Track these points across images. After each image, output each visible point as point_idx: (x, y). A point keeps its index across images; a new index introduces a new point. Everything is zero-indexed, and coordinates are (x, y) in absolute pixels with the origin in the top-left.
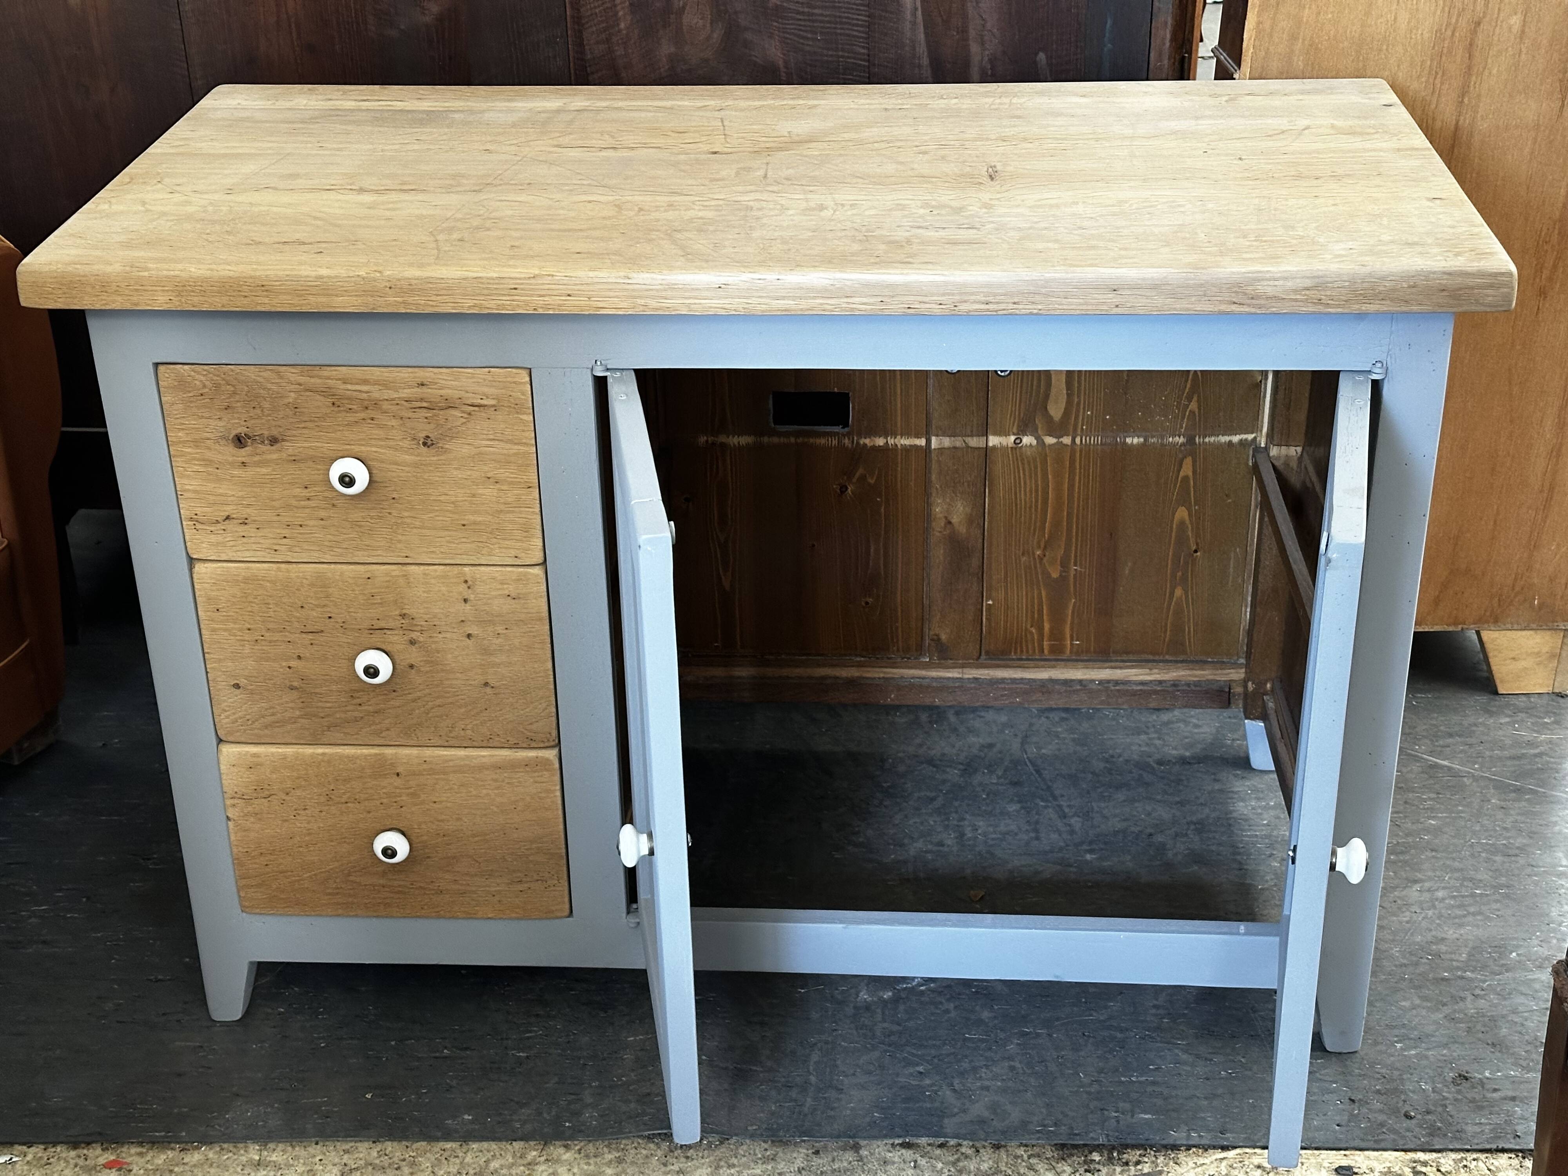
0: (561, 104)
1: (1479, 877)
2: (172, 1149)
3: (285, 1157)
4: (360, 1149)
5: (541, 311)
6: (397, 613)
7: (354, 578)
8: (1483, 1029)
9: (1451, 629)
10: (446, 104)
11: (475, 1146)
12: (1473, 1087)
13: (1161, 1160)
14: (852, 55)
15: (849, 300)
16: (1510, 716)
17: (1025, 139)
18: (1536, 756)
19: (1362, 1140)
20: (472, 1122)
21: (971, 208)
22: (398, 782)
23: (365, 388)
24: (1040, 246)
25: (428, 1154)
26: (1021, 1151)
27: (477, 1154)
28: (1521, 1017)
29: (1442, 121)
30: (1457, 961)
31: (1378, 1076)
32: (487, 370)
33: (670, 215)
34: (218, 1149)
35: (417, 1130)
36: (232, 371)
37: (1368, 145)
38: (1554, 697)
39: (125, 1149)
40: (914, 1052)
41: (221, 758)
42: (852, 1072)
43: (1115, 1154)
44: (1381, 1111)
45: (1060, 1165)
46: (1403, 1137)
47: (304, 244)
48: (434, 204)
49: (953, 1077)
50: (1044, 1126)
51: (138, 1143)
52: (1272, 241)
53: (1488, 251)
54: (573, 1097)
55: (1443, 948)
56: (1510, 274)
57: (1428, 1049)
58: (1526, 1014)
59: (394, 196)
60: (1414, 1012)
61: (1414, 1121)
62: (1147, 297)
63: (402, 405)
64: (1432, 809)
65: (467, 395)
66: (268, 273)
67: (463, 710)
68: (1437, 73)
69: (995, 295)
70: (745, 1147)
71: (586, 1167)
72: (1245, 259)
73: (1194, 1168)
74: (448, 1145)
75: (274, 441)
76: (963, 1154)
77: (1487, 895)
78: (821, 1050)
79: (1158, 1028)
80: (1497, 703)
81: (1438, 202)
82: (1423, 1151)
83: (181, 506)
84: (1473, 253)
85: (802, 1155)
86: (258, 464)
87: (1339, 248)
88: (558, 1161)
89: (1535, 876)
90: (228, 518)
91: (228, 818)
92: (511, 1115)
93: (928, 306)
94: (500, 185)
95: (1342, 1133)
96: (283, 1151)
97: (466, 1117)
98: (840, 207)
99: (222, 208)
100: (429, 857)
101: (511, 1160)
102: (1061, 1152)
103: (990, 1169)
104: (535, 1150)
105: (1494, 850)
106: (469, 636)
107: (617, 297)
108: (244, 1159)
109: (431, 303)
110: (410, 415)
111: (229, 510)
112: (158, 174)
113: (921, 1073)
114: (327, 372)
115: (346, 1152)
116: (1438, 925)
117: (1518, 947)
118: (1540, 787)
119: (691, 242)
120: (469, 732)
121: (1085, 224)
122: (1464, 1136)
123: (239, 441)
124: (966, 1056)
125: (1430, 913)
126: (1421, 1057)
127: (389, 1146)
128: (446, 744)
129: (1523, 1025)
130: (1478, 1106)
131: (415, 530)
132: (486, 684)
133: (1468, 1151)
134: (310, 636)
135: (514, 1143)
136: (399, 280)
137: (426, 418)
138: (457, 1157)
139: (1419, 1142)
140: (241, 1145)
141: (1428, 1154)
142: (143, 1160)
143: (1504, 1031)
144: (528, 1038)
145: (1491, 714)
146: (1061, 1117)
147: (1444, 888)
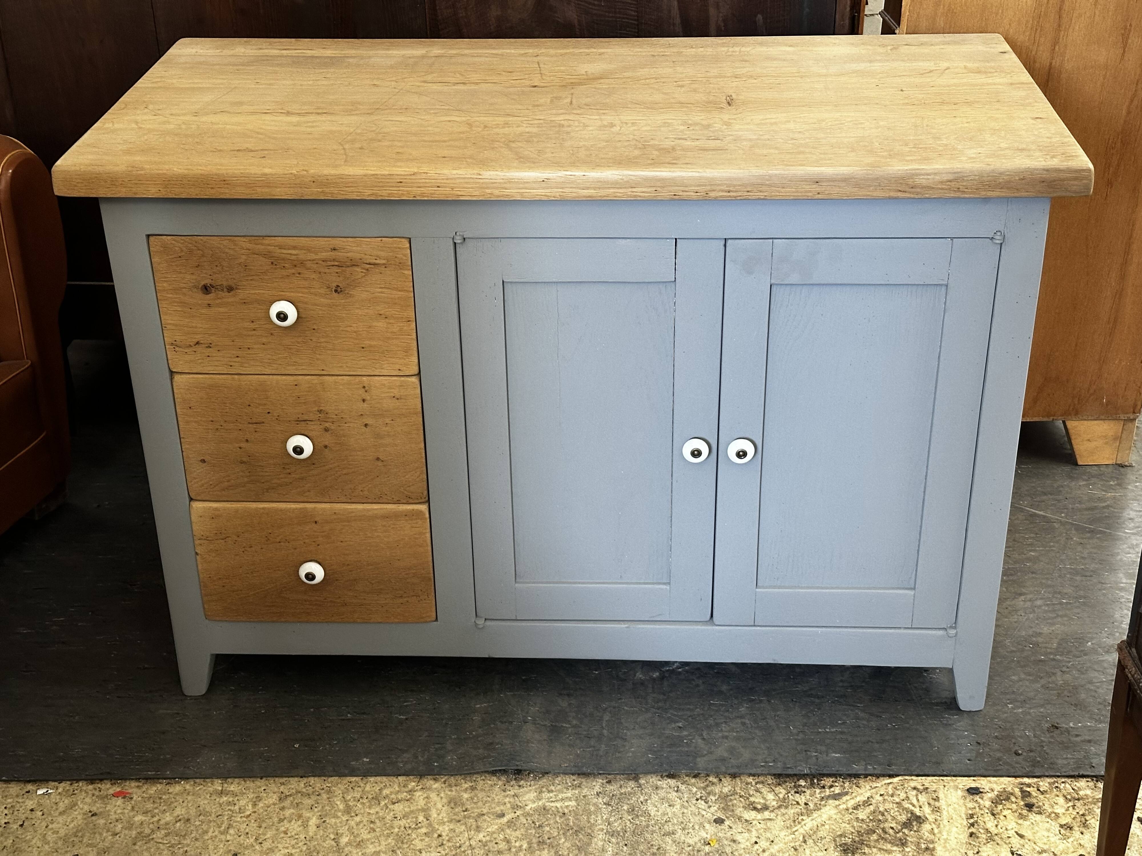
0: (424, 52)
1: (1065, 591)
2: (162, 783)
3: (240, 788)
4: (292, 782)
5: (418, 198)
6: (316, 409)
7: (286, 385)
8: (1069, 695)
9: (1045, 419)
10: (343, 52)
11: (372, 779)
12: (1062, 733)
13: (847, 784)
14: (625, 16)
15: (634, 190)
16: (1087, 480)
17: (751, 77)
18: (1104, 507)
19: (986, 770)
20: (369, 763)
21: (715, 125)
22: (316, 527)
23: (294, 252)
24: (765, 152)
25: (339, 785)
26: (750, 780)
27: (374, 785)
28: (1096, 686)
29: (1040, 63)
30: (1051, 648)
31: (997, 726)
32: (380, 239)
33: (506, 130)
34: (192, 783)
35: (331, 769)
36: (202, 240)
37: (990, 81)
38: (1117, 467)
39: (127, 783)
40: (676, 713)
41: (192, 512)
42: (632, 727)
43: (815, 781)
44: (999, 750)
45: (777, 789)
46: (1013, 768)
47: (252, 151)
48: (340, 123)
49: (702, 730)
50: (766, 762)
51: (136, 779)
52: (926, 148)
53: (1074, 154)
54: (439, 746)
55: (1040, 640)
56: (1089, 170)
57: (1030, 708)
58: (1098, 684)
59: (312, 118)
60: (1021, 683)
61: (1021, 757)
62: (839, 187)
63: (320, 264)
64: (1031, 545)
65: (367, 257)
66: (229, 171)
67: (362, 477)
68: (1036, 29)
69: (734, 186)
70: (559, 779)
71: (449, 793)
72: (907, 161)
73: (870, 790)
74: (353, 779)
75: (230, 289)
76: (710, 782)
77: (1070, 603)
78: (610, 712)
79: (844, 696)
80: (1077, 471)
81: (1038, 120)
82: (1028, 777)
83: (165, 335)
84: (1064, 156)
85: (599, 784)
86: (219, 305)
87: (972, 153)
88: (430, 789)
89: (1104, 590)
90: (198, 343)
91: (197, 554)
92: (396, 758)
93: (688, 194)
94: (386, 109)
95: (971, 765)
96: (238, 784)
97: (365, 760)
98: (624, 125)
99: (193, 126)
100: (337, 580)
101: (397, 789)
102: (778, 780)
103: (730, 791)
104: (414, 782)
105: (1076, 572)
106: (366, 425)
107: (472, 188)
108: (211, 789)
109: (342, 192)
110: (327, 271)
111: (198, 338)
112: (144, 102)
113: (680, 727)
114: (267, 241)
115: (282, 784)
116: (1037, 624)
117: (1092, 639)
118: (1107, 529)
119: (522, 149)
120: (366, 493)
121: (796, 136)
122: (1056, 767)
123: (206, 289)
124: (711, 716)
125: (1031, 616)
126: (1025, 713)
127: (312, 780)
128: (349, 501)
129: (1096, 692)
130: (1066, 746)
131: (329, 352)
132: (378, 459)
133: (1059, 776)
134: (255, 426)
135: (399, 778)
136: (320, 176)
137: (337, 273)
138: (360, 787)
139: (1025, 771)
140: (208, 780)
141: (1031, 779)
142: (140, 791)
143: (1083, 696)
144: (407, 706)
145: (1072, 478)
146: (777, 756)
147: (1041, 599)
